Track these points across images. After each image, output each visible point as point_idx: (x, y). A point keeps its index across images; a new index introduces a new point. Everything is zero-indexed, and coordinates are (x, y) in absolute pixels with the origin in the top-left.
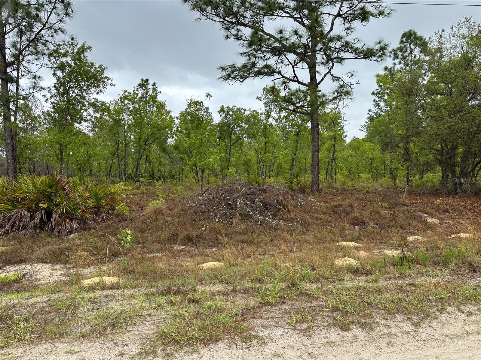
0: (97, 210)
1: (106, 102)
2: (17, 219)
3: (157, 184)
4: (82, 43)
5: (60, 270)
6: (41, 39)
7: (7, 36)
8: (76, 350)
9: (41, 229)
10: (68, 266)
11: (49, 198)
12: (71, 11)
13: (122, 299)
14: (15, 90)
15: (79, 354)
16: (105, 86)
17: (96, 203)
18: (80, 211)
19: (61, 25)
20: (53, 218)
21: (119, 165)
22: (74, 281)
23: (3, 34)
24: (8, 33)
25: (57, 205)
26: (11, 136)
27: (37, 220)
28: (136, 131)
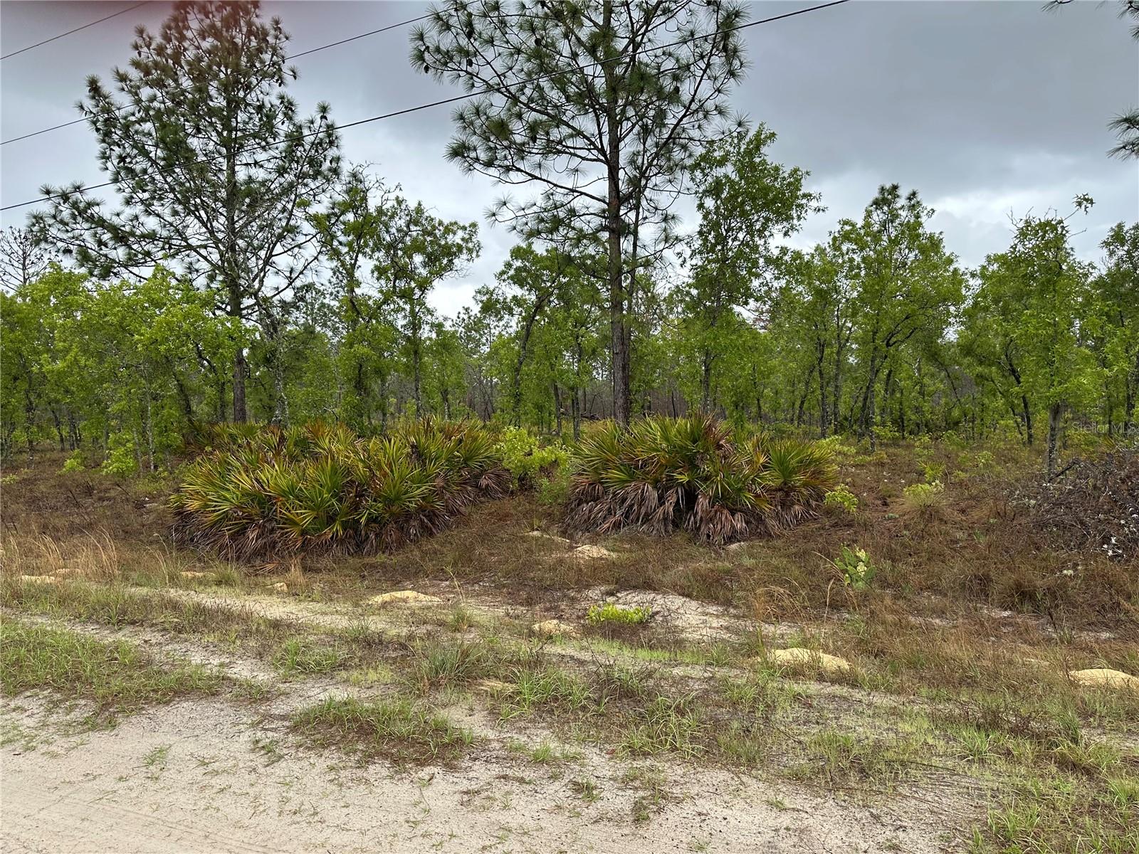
0: (785, 494)
1: (804, 252)
2: (637, 500)
3: (917, 444)
4: (757, 129)
5: (717, 616)
6: (680, 138)
7: (622, 144)
8: (787, 803)
9: (676, 525)
10: (732, 610)
11: (691, 463)
12: (739, 64)
13: (871, 713)
14: (630, 249)
15: (795, 815)
16: (803, 215)
17: (782, 480)
18: (750, 495)
19: (720, 100)
20: (698, 505)
21: (823, 394)
22: (753, 647)
23: (615, 142)
24: (624, 137)
25: (706, 479)
26: (622, 339)
27: (669, 507)
28: (866, 315)
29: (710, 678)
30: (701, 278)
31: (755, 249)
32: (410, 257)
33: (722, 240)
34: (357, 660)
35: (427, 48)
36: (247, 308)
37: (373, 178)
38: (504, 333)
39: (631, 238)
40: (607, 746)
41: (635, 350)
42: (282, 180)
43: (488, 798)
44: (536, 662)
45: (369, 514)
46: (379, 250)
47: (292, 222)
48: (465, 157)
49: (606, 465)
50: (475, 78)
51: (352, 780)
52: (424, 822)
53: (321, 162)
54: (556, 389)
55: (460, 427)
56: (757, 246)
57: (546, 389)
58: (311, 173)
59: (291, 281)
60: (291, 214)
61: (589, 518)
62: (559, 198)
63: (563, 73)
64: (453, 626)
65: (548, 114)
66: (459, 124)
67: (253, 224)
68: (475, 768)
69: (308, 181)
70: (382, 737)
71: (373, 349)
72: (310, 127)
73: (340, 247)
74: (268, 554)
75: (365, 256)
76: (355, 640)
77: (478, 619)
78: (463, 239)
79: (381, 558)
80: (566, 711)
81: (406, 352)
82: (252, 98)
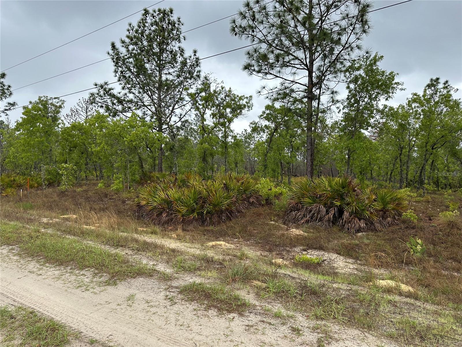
0: (384, 213)
2: (316, 212)
4: (375, 55)
6: (340, 59)
11: (341, 197)
13: (425, 312)
17: (383, 207)
18: (368, 212)
20: (344, 215)
21: (401, 169)
22: (369, 278)
23: (312, 61)
24: (316, 59)
25: (348, 204)
26: (311, 143)
27: (331, 215)
28: (423, 135)
29: (350, 290)
30: (347, 117)
31: (372, 106)
32: (225, 110)
33: (357, 102)
34: (203, 267)
35: (236, 26)
36: (164, 129)
37: (213, 79)
38: (260, 140)
39: (317, 101)
40: (305, 314)
41: (316, 148)
42: (179, 80)
43: (256, 329)
44: (275, 276)
45: (207, 210)
46: (214, 107)
47: (182, 96)
48: (249, 69)
49: (303, 196)
50: (255, 37)
51: (203, 315)
52: (231, 335)
53: (193, 72)
54: (281, 163)
55: (243, 177)
56: (373, 105)
57: (277, 163)
58: (189, 77)
59: (180, 119)
60: (181, 93)
61: (295, 217)
62: (286, 85)
63: (291, 34)
64: (239, 257)
65: (284, 51)
66: (247, 56)
67: (168, 97)
68: (251, 316)
69: (188, 80)
70: (214, 299)
71: (210, 145)
72: (190, 59)
73: (199, 106)
74: (170, 223)
75: (208, 109)
76: (203, 259)
77: (250, 255)
78: (246, 102)
79: (211, 228)
80: (288, 297)
81: (222, 147)
82: (169, 48)
